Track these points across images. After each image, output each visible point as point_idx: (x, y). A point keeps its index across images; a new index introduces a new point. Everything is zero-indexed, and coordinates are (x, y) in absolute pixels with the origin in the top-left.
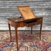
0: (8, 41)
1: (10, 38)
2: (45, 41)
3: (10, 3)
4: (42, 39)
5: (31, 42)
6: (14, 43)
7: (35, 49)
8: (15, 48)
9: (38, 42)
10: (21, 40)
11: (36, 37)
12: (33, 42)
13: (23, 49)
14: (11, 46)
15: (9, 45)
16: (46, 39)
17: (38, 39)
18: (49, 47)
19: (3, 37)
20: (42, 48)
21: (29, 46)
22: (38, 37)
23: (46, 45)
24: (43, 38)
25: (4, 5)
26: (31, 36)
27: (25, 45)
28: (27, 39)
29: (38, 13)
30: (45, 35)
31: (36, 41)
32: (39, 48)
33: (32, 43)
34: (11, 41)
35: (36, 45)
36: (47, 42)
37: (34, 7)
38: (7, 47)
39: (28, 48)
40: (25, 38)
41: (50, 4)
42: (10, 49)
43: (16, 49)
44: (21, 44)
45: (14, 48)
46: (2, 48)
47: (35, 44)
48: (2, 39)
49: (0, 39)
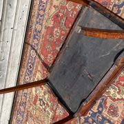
48: (47, 104)
49: (48, 109)
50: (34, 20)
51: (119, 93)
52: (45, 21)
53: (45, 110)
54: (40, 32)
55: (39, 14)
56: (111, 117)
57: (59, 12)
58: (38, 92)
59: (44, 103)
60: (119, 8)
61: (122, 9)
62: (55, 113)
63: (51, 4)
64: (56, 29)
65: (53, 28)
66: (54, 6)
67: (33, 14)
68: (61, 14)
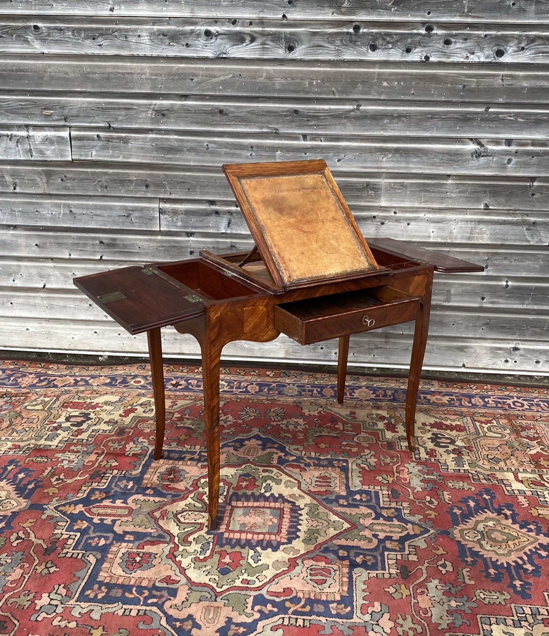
0: (131, 448)
1: (149, 427)
2: (452, 466)
3: (162, 113)
4: (430, 445)
5: (330, 464)
6: (180, 465)
7: (354, 526)
8: (191, 509)
9: (391, 473)
10: (241, 443)
11: (381, 425)
12: (345, 470)
13: (258, 520)
14: (157, 493)
15: (138, 480)
16: (458, 452)
17: (391, 445)
18: (468, 515)
19: (87, 417)
20: (416, 518)
21: (308, 500)
22: (391, 427)
23: (447, 496)
24: (435, 439)
25: (108, 129)
26: (334, 419)
27: (277, 490)
28: (295, 440)
29: (409, 221)
30: (462, 415)
31: (373, 461)
32: (389, 519)
33: (334, 474)
34: (158, 455)
35: (368, 493)
36: (464, 477)
37: (368, 166)
38: (125, 495)
39: (295, 510)
40: (277, 431)
41: (509, 142)
42: (151, 514)
43: (204, 518)
44: (244, 476)
45: (181, 505)
46: (86, 502)
47: (356, 483)
48: (80, 432)
49: (63, 435)
50: (306, 380)
51: (196, 559)
52: (312, 399)
53: (56, 429)
54: (280, 393)
55: (322, 387)
56: (118, 560)
57: (344, 423)
58: (109, 408)
59: (79, 424)
60: (395, 517)
61: (396, 522)
62: (63, 451)
63: (355, 407)
64: (301, 421)
65: (302, 416)
66: (352, 413)
67: (319, 375)
68: (340, 426)
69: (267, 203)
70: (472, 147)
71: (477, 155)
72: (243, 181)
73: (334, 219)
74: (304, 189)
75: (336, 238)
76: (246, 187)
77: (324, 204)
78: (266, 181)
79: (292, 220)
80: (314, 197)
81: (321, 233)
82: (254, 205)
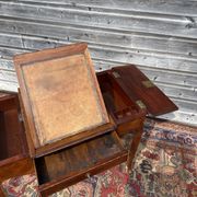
69: (38, 82)
70: (187, 21)
71: (189, 26)
72: (24, 67)
73: (86, 88)
74: (68, 67)
75: (83, 103)
76: (25, 72)
77: (80, 77)
78: (41, 65)
79: (55, 94)
80: (74, 72)
81: (74, 101)
82: (29, 86)
